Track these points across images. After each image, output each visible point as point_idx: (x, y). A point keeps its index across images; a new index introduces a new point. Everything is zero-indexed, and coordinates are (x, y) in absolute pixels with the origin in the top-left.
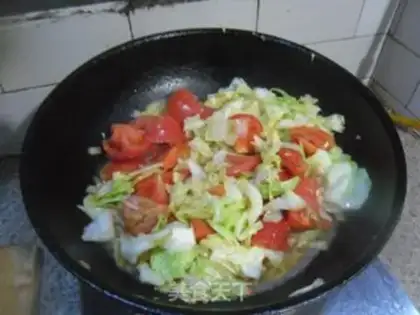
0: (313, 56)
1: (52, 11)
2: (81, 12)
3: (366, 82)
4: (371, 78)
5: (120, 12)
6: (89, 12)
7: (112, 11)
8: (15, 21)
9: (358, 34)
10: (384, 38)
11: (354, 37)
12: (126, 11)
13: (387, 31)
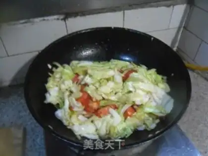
0: (152, 39)
1: (31, 20)
2: (44, 20)
3: (175, 49)
4: (177, 47)
5: (62, 19)
6: (48, 20)
7: (58, 19)
8: (14, 24)
9: (170, 27)
10: (182, 29)
11: (169, 29)
12: (64, 19)
13: (183, 26)
